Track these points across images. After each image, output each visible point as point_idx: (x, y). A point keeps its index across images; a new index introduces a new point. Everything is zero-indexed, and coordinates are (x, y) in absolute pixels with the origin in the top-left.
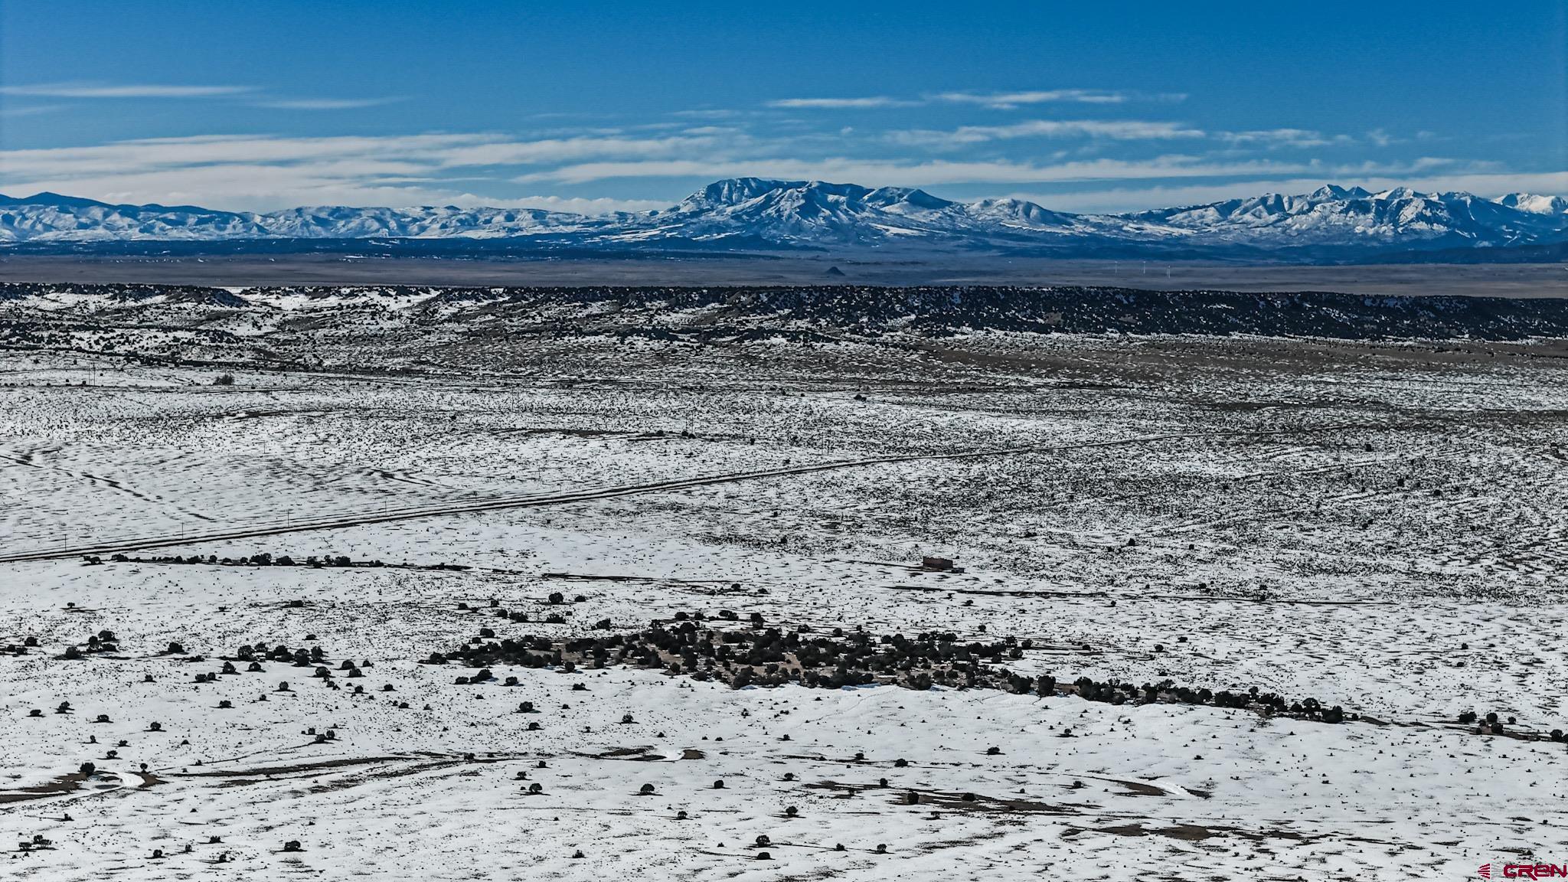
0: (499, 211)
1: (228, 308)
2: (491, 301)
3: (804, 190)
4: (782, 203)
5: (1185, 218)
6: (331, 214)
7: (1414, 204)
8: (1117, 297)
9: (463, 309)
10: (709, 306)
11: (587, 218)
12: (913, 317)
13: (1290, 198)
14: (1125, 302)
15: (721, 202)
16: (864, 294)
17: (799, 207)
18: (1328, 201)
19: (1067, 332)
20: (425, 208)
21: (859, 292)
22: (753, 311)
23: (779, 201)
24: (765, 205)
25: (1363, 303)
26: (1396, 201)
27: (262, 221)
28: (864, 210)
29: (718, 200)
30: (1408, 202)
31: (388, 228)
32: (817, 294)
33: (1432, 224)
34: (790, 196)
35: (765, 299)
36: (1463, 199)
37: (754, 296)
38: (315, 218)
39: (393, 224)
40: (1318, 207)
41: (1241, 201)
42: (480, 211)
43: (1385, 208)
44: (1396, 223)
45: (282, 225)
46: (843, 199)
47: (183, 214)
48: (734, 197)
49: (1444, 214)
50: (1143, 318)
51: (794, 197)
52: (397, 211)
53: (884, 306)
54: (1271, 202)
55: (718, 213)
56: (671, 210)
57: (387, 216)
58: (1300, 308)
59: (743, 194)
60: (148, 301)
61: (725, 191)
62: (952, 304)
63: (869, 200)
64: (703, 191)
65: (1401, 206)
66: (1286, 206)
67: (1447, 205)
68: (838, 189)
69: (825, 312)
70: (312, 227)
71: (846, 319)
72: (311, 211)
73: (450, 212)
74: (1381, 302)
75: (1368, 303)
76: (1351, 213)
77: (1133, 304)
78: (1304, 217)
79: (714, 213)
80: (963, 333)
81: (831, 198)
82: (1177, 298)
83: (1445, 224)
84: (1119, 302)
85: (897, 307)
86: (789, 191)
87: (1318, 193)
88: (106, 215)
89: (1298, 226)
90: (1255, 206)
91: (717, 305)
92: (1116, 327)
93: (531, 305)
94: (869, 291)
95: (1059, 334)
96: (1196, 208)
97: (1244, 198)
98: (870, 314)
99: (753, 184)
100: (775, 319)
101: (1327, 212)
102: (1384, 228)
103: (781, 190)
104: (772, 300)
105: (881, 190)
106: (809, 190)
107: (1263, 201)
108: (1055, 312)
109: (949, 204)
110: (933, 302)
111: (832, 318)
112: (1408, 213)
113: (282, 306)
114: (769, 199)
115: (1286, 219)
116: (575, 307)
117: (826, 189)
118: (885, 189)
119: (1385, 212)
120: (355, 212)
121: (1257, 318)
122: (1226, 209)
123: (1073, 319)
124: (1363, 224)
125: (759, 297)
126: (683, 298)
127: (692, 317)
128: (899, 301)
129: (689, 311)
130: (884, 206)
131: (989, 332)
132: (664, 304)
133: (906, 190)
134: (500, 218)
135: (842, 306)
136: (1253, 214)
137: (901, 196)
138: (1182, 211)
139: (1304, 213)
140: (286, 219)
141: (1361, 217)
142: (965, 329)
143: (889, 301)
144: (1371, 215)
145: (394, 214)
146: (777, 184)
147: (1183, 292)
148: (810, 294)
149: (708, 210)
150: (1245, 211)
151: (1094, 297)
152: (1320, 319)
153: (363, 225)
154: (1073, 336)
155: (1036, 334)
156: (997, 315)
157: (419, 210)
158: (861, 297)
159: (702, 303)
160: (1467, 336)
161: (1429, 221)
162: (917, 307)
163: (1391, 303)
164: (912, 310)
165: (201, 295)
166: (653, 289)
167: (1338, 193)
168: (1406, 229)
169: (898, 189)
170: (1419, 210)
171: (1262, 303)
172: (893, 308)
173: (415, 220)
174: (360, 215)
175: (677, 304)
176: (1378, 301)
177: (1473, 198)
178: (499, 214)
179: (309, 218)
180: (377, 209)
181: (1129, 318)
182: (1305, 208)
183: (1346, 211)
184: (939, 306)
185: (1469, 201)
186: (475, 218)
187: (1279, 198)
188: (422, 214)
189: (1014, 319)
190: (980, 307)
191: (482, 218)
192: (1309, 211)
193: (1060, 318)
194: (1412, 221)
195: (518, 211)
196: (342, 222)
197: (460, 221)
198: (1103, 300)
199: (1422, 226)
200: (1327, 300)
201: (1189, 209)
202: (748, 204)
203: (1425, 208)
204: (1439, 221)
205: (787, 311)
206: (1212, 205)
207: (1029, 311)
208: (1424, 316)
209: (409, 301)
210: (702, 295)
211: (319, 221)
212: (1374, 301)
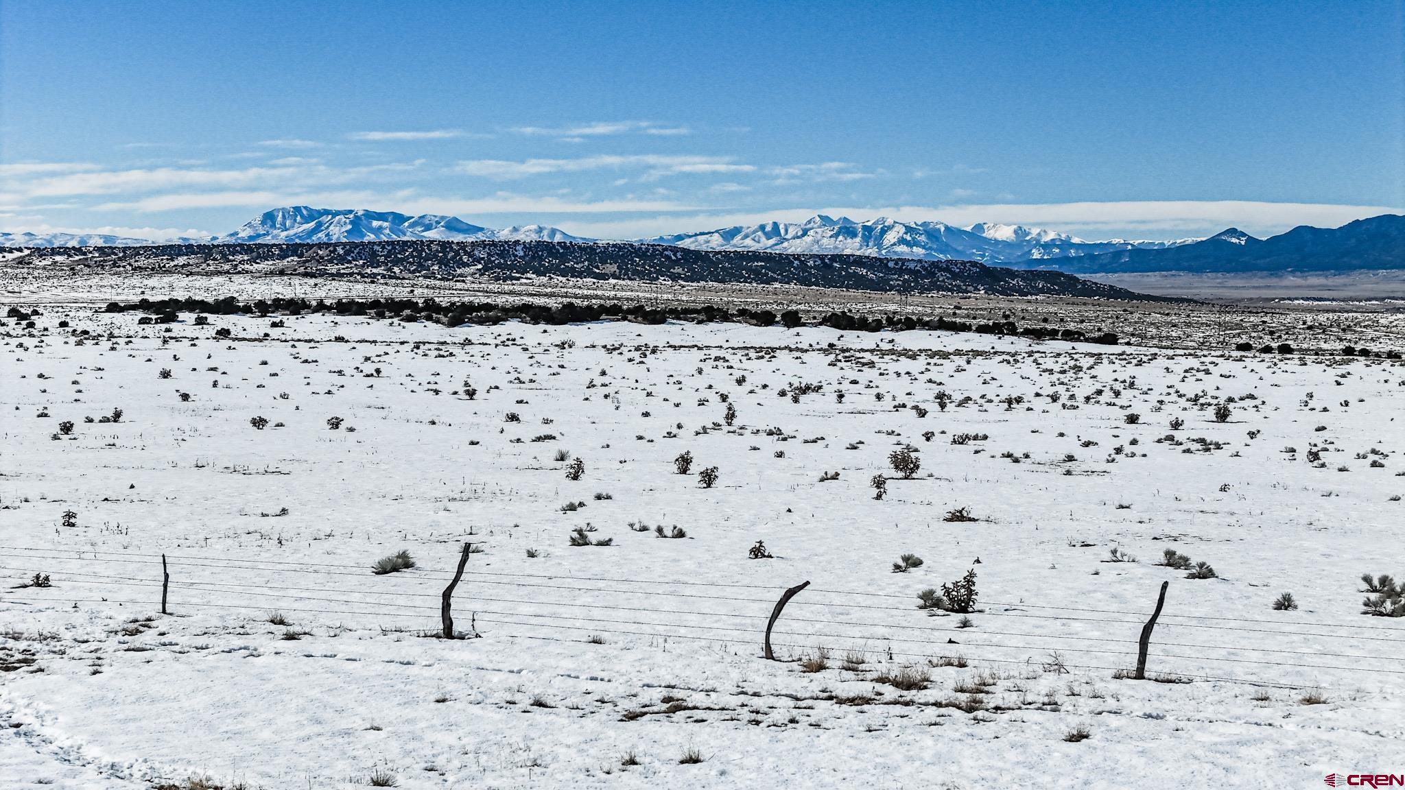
2: (82, 257)
3: (351, 216)
4: (331, 228)
5: (693, 242)
7: (895, 229)
8: (666, 253)
10: (289, 259)
11: (153, 242)
12: (480, 266)
13: (785, 225)
14: (674, 258)
15: (275, 228)
16: (434, 247)
17: (346, 231)
18: (819, 227)
19: (624, 279)
21: (428, 246)
22: (331, 261)
23: (328, 227)
24: (317, 229)
25: (887, 265)
26: (880, 227)
28: (405, 235)
29: (273, 226)
30: (890, 228)
32: (390, 248)
33: (911, 247)
34: (339, 222)
35: (341, 252)
36: (938, 226)
37: (331, 249)
40: (811, 233)
41: (741, 227)
43: (870, 234)
44: (879, 246)
46: (385, 224)
48: (288, 223)
49: (923, 238)
50: (691, 269)
51: (342, 223)
53: (453, 258)
54: (768, 228)
55: (273, 237)
56: (232, 235)
58: (830, 267)
59: (295, 220)
61: (280, 219)
62: (516, 256)
63: (409, 227)
64: (259, 218)
65: (884, 231)
66: (782, 232)
67: (924, 230)
68: (381, 216)
69: (397, 262)
71: (418, 267)
74: (903, 265)
75: (891, 264)
76: (841, 238)
77: (680, 259)
78: (798, 241)
79: (269, 237)
80: (527, 278)
81: (375, 224)
82: (719, 256)
83: (924, 247)
84: (668, 258)
85: (465, 258)
86: (337, 218)
87: (809, 222)
89: (793, 249)
90: (754, 232)
91: (296, 258)
92: (668, 276)
93: (120, 259)
94: (438, 244)
95: (616, 281)
96: (702, 234)
97: (744, 225)
98: (440, 263)
99: (305, 212)
100: (351, 268)
101: (819, 237)
102: (869, 251)
103: (330, 217)
104: (347, 253)
105: (420, 217)
106: (356, 217)
107: (762, 228)
108: (611, 264)
109: (481, 229)
110: (498, 254)
111: (405, 267)
112: (891, 237)
114: (319, 225)
115: (782, 243)
116: (162, 260)
117: (370, 215)
118: (423, 217)
119: (870, 237)
121: (794, 274)
122: (729, 234)
123: (627, 270)
124: (851, 247)
125: (335, 250)
126: (264, 253)
127: (272, 267)
128: (466, 253)
129: (271, 263)
130: (423, 231)
131: (551, 278)
132: (246, 258)
133: (443, 218)
135: (413, 257)
136: (754, 240)
137: (438, 223)
138: (690, 237)
139: (798, 237)
141: (849, 240)
142: (529, 275)
143: (457, 253)
144: (858, 239)
146: (327, 212)
147: (724, 251)
148: (383, 248)
149: (264, 235)
150: (746, 236)
151: (644, 253)
152: (850, 276)
154: (629, 282)
155: (595, 280)
156: (558, 266)
158: (431, 250)
159: (282, 257)
160: (982, 292)
161: (907, 243)
162: (483, 259)
163: (912, 266)
164: (479, 260)
166: (234, 246)
167: (826, 220)
168: (889, 251)
169: (435, 216)
170: (901, 234)
171: (796, 262)
172: (461, 259)
175: (259, 256)
176: (900, 263)
177: (947, 228)
181: (678, 270)
182: (799, 234)
183: (836, 235)
184: (504, 258)
185: (943, 229)
187: (776, 225)
189: (573, 268)
190: (541, 259)
192: (803, 235)
193: (615, 269)
194: (894, 244)
198: (653, 256)
199: (902, 249)
200: (855, 261)
201: (696, 235)
202: (300, 229)
203: (906, 233)
204: (917, 244)
205: (361, 262)
206: (717, 231)
207: (586, 263)
208: (942, 276)
210: (281, 250)
212: (896, 264)
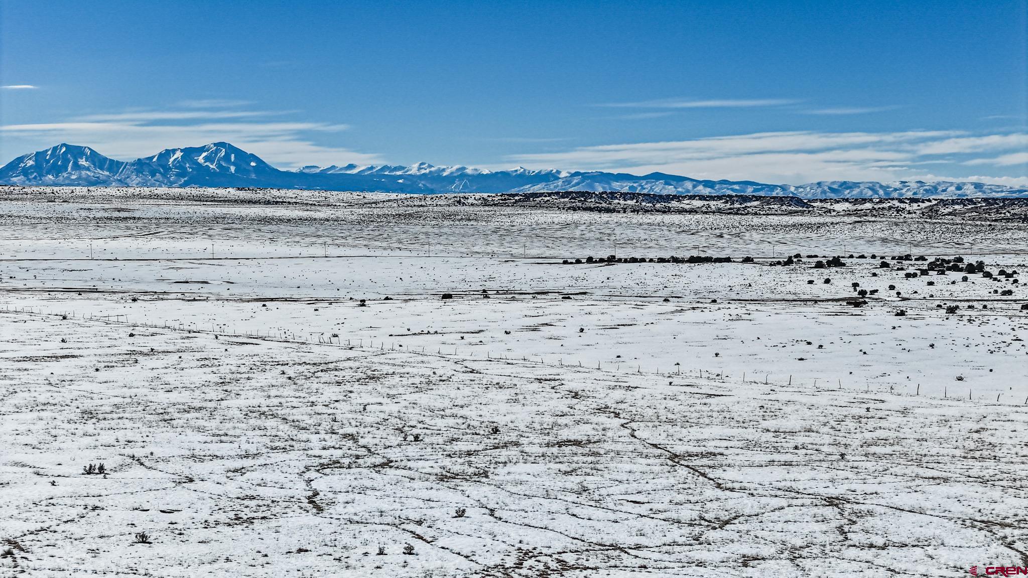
0: (952, 184)
1: (801, 209)
6: (839, 186)
9: (956, 210)
20: (902, 182)
27: (795, 190)
31: (878, 194)
38: (830, 188)
39: (881, 192)
42: (939, 184)
45: (808, 193)
47: (744, 186)
52: (884, 184)
57: (877, 187)
60: (749, 204)
70: (828, 194)
72: (826, 184)
73: (919, 185)
88: (694, 187)
113: (835, 209)
120: (856, 185)
134: (953, 188)
140: (811, 189)
145: (881, 187)
153: (861, 192)
157: (898, 183)
165: (783, 201)
173: (896, 190)
174: (859, 187)
178: (951, 186)
179: (826, 188)
180: (871, 183)
186: (935, 188)
188: (900, 186)
191: (940, 189)
195: (964, 184)
196: (848, 191)
197: (925, 190)
209: (919, 206)
211: (832, 190)
